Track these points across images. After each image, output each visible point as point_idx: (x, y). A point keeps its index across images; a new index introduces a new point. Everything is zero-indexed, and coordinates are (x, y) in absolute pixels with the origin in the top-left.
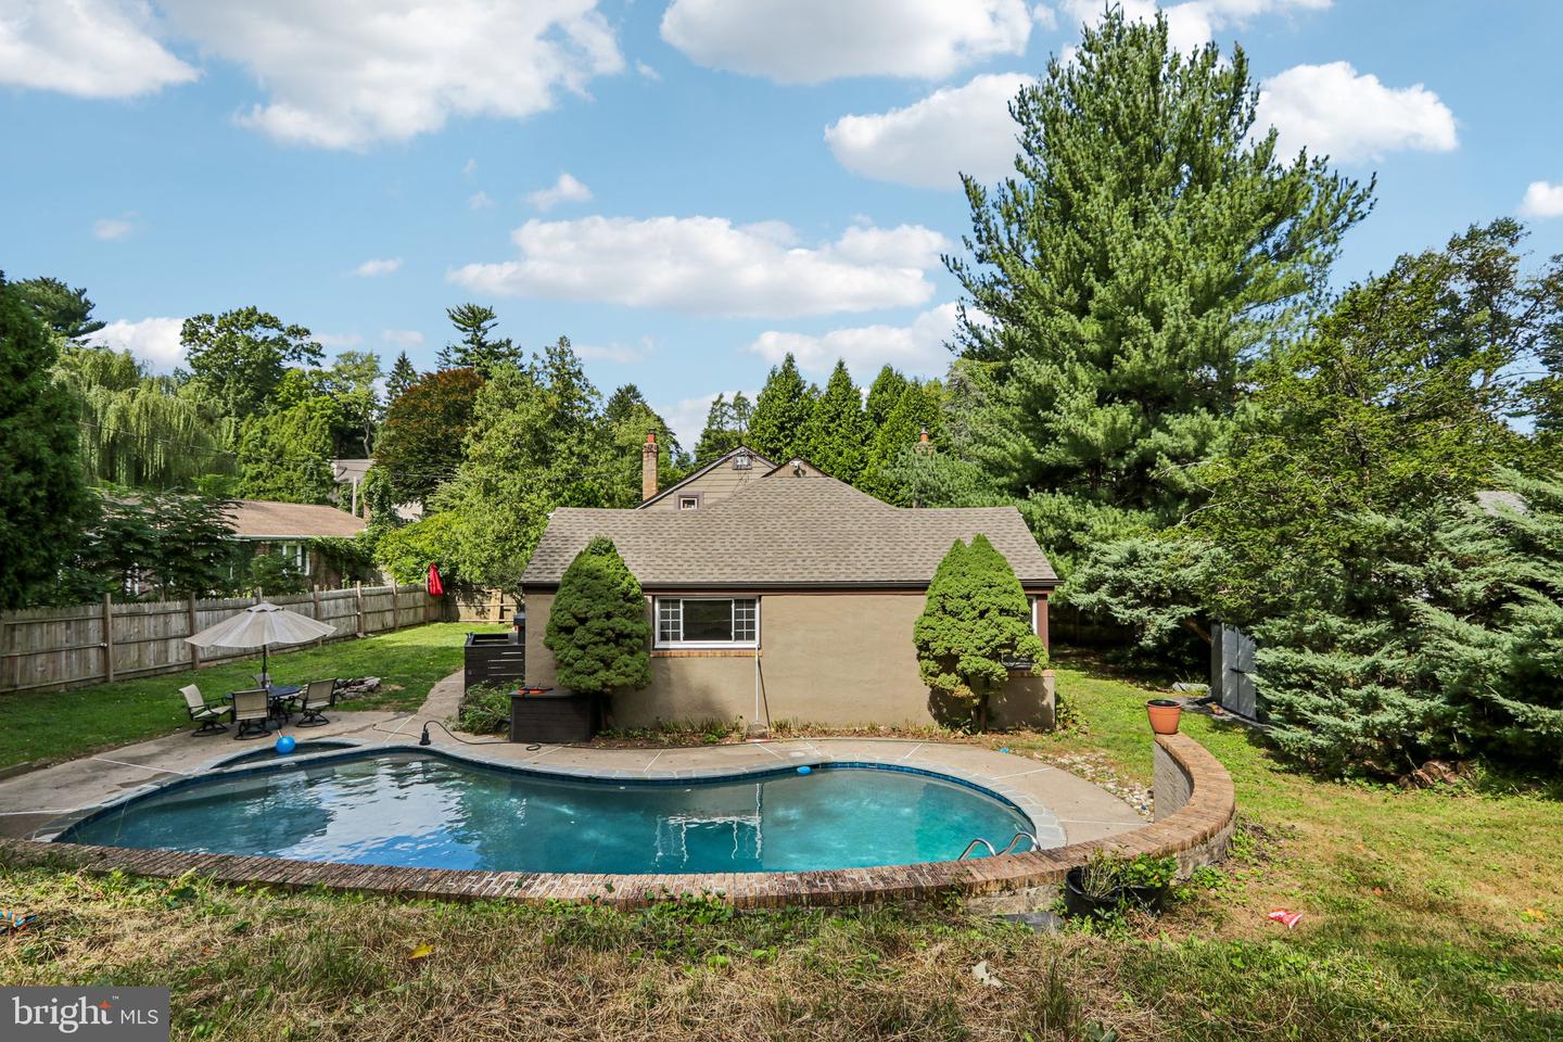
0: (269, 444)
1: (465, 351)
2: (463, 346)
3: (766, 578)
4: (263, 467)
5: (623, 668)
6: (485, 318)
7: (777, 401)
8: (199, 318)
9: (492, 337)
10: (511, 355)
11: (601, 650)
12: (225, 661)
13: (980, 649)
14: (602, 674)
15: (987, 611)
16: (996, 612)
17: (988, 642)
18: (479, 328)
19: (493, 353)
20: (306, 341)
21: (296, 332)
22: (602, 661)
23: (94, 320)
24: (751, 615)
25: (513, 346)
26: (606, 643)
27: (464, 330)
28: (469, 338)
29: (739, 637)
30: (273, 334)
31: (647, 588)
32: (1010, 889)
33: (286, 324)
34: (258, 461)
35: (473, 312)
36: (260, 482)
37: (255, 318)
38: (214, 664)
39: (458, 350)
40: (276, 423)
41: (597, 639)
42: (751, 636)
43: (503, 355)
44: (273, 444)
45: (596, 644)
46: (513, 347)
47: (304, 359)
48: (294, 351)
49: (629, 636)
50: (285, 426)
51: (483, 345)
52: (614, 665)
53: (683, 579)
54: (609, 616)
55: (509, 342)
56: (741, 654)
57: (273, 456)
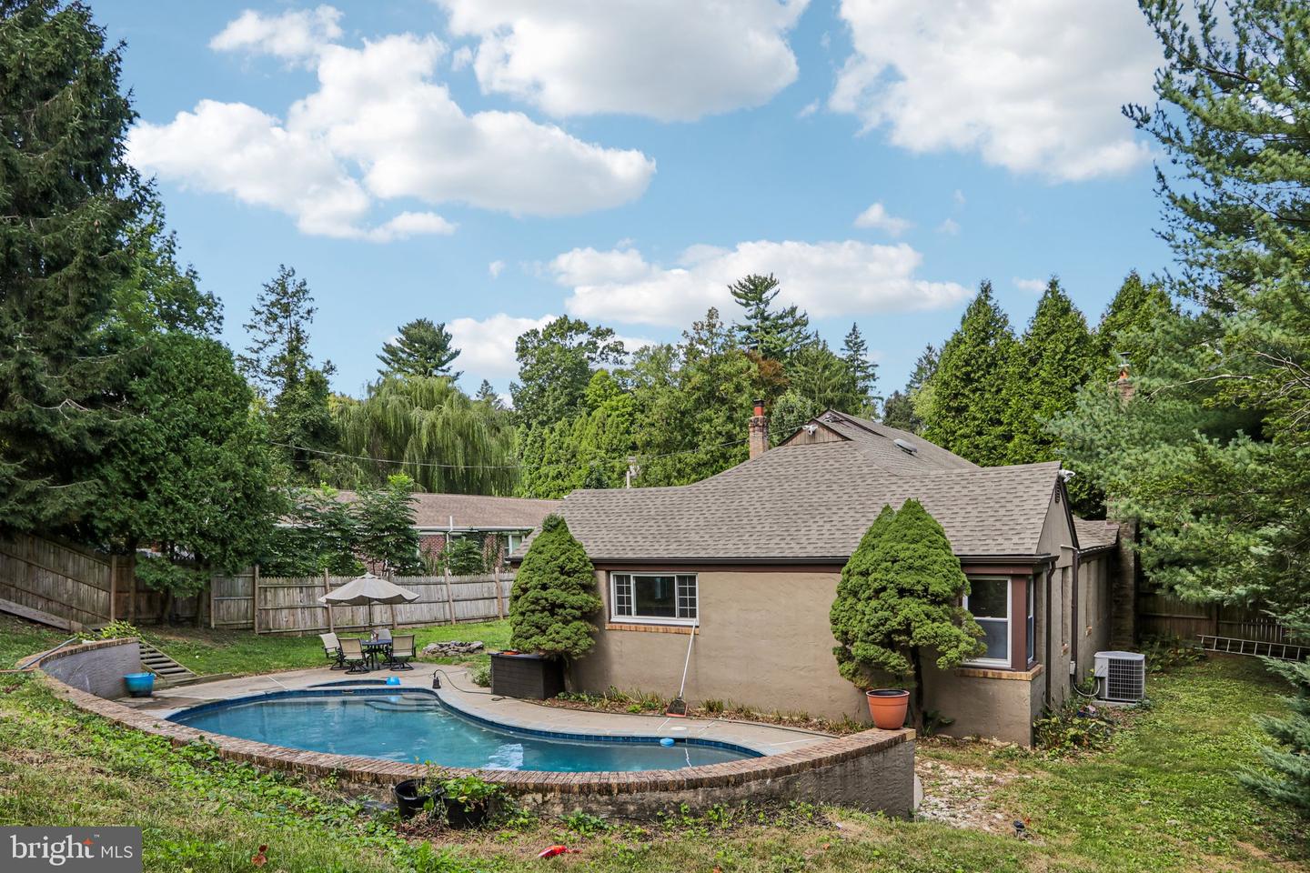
0: (565, 445)
1: (749, 329)
2: (746, 323)
3: (703, 554)
4: (561, 467)
5: (554, 635)
6: (767, 288)
7: (962, 347)
8: (528, 334)
9: (775, 307)
10: (796, 324)
11: (536, 617)
12: (419, 626)
13: (868, 634)
14: (537, 639)
15: (884, 589)
16: (894, 592)
17: (876, 626)
18: (761, 300)
19: (777, 325)
20: (610, 340)
21: (602, 333)
22: (537, 627)
23: (453, 350)
24: (693, 592)
25: (798, 314)
26: (542, 612)
27: (747, 305)
28: (753, 313)
29: (683, 614)
30: (584, 338)
31: (599, 564)
32: (378, 783)
33: (593, 327)
34: (558, 462)
35: (754, 285)
36: (560, 481)
37: (566, 326)
38: (410, 626)
39: (742, 329)
40: (582, 425)
41: (532, 607)
42: (693, 615)
43: (787, 325)
44: (568, 447)
45: (533, 612)
46: (797, 317)
47: (611, 358)
48: (602, 353)
49: (562, 606)
50: (589, 427)
51: (766, 319)
52: (548, 633)
53: (630, 555)
54: (544, 587)
55: (793, 310)
56: (681, 631)
57: (568, 456)
